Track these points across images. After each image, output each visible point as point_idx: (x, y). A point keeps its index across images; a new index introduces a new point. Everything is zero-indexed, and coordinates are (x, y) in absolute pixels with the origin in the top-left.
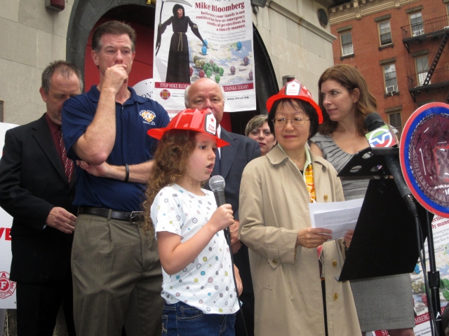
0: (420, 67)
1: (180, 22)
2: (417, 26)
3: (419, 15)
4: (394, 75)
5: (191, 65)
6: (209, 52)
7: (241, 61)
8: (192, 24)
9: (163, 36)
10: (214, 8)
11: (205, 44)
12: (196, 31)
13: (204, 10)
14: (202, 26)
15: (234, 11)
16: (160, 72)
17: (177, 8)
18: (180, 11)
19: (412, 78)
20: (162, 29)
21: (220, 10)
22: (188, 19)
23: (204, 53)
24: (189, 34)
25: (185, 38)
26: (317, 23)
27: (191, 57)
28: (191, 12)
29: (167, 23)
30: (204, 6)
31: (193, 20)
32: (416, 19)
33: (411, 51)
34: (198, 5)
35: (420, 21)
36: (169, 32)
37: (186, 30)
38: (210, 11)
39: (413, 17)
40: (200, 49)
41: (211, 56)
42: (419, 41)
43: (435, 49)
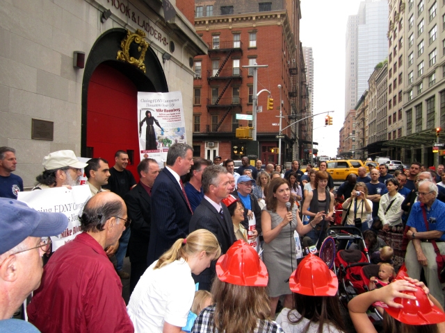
0: (214, 66)
1: (150, 119)
2: (217, 43)
3: (218, 37)
4: (200, 68)
5: (157, 141)
6: (165, 133)
7: (180, 137)
8: (155, 120)
9: (142, 127)
10: (165, 110)
11: (162, 130)
12: (157, 124)
13: (161, 113)
14: (160, 120)
15: (175, 112)
16: (142, 145)
17: (148, 112)
18: (149, 114)
19: (210, 72)
20: (141, 124)
21: (168, 111)
22: (153, 118)
23: (162, 134)
24: (155, 125)
25: (153, 127)
26: (187, 64)
27: (157, 137)
28: (154, 114)
29: (144, 121)
30: (160, 111)
31: (156, 118)
32: (216, 39)
33: (211, 56)
34: (157, 110)
35: (218, 41)
36: (145, 125)
37: (152, 124)
38: (163, 113)
39: (214, 37)
40: (160, 133)
41: (166, 135)
42: (216, 52)
43: (224, 58)
